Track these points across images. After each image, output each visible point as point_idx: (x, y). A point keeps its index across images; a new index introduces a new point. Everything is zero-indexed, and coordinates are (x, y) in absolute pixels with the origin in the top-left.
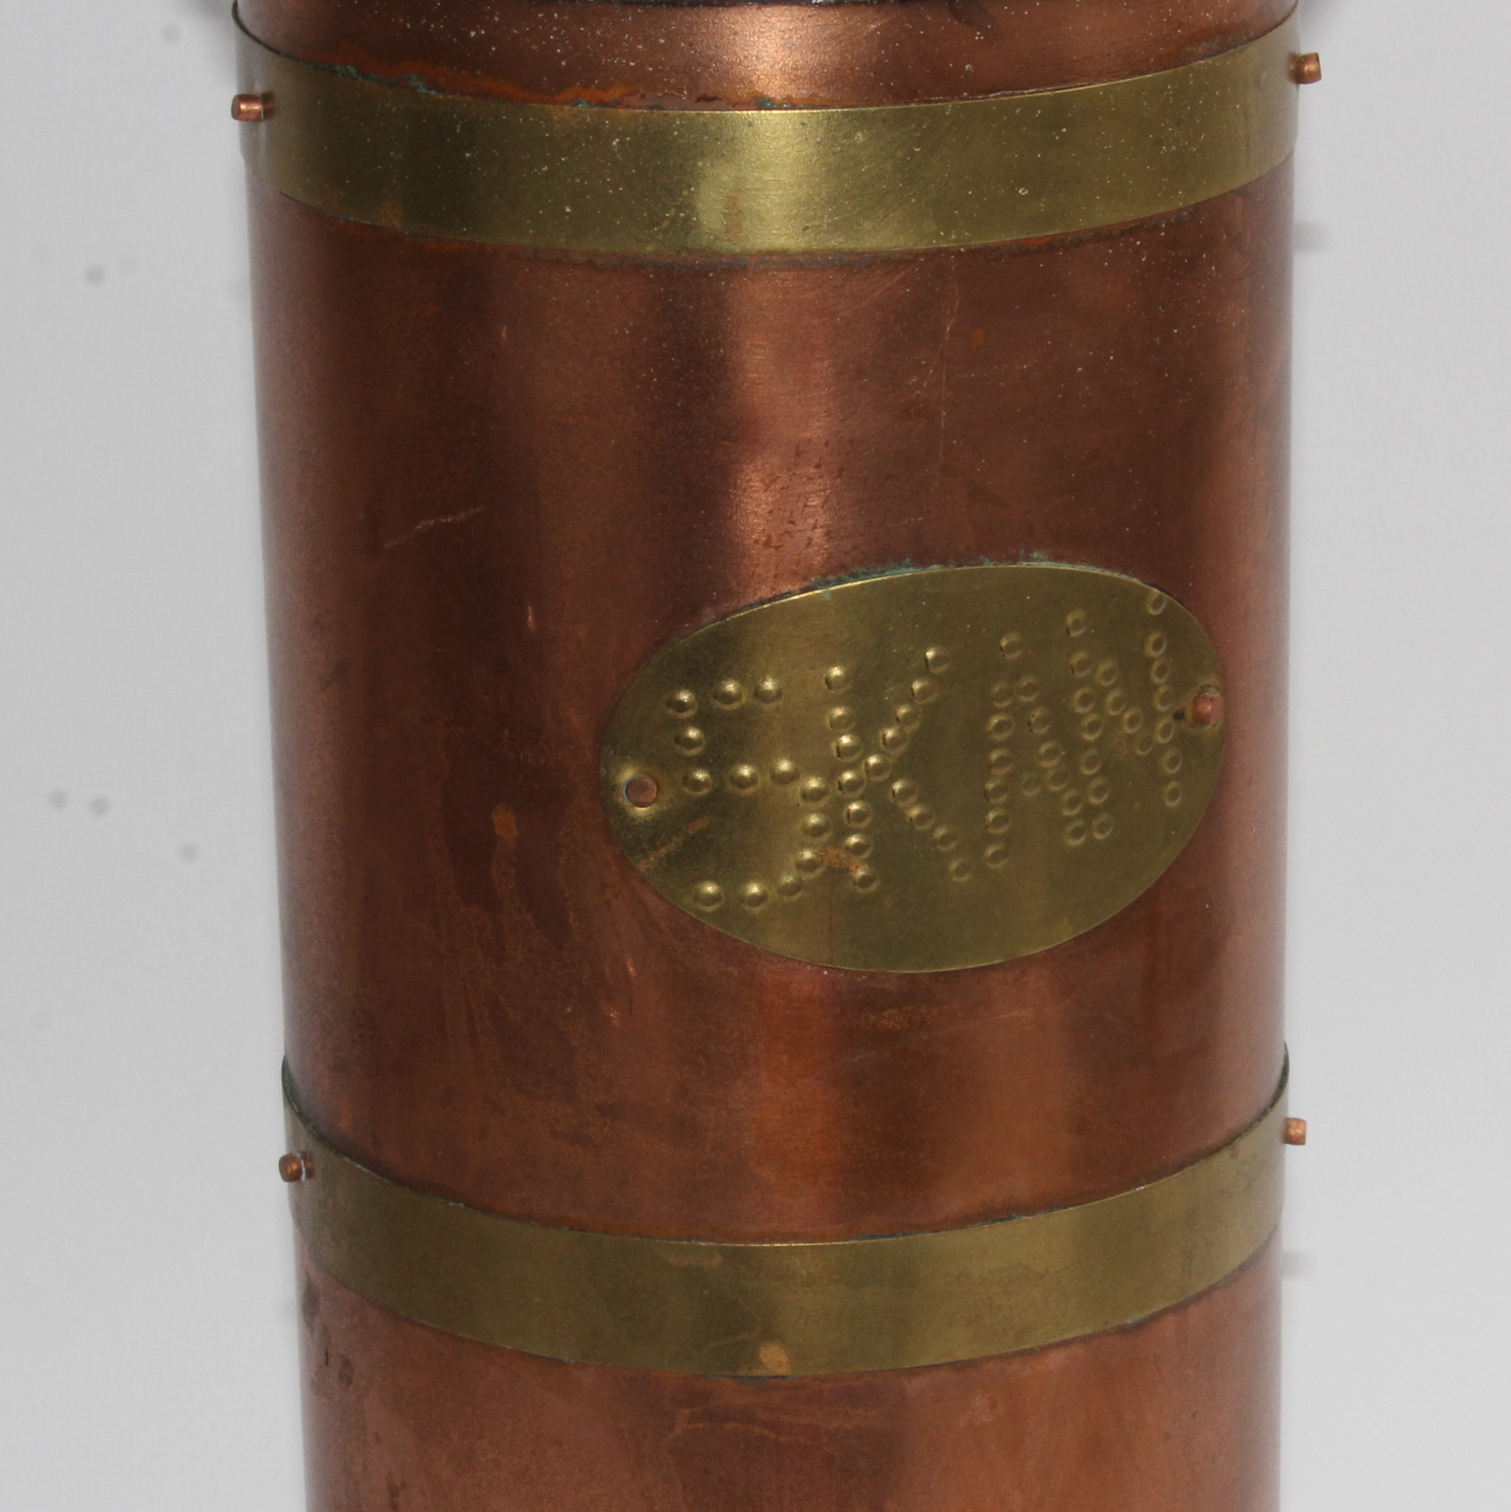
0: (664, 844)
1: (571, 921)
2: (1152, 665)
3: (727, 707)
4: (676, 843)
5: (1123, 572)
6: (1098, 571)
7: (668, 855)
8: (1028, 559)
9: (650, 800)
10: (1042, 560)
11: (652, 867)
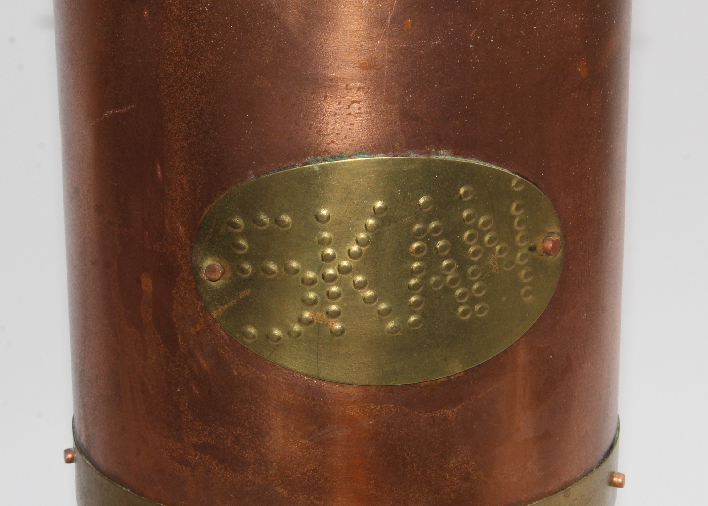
0: (227, 303)
1: (179, 341)
2: (514, 219)
3: (260, 228)
4: (233, 302)
5: (498, 165)
6: (481, 163)
7: (228, 309)
8: (437, 154)
9: (217, 277)
10: (446, 155)
11: (220, 315)
